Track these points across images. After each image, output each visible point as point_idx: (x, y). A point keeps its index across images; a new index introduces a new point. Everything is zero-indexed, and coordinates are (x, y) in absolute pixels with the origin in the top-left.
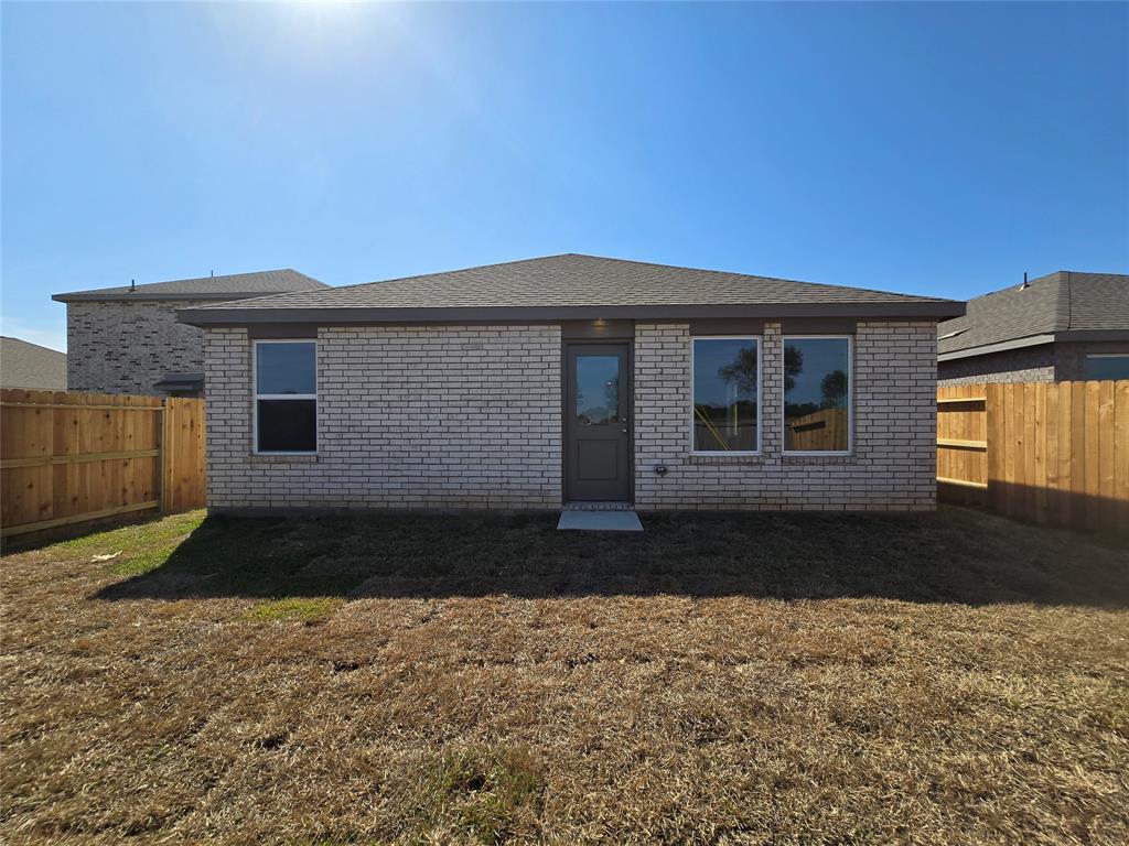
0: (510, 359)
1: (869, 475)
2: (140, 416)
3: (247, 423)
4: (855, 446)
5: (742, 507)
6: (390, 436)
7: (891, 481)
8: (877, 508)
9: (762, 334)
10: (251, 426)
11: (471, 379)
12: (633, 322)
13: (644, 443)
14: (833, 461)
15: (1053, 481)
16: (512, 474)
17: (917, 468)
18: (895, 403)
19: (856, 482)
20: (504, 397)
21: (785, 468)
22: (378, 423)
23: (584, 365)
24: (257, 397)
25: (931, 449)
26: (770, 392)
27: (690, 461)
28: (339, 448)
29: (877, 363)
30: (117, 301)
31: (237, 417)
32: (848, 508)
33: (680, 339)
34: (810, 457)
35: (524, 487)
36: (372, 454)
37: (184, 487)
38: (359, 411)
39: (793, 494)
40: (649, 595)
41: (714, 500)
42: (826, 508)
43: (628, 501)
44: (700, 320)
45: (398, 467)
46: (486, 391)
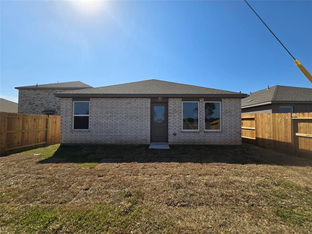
0: (138, 107)
1: (225, 136)
2: (43, 120)
3: (71, 122)
4: (222, 129)
5: (195, 144)
6: (108, 125)
7: (230, 137)
8: (227, 144)
9: (199, 101)
10: (72, 123)
11: (128, 111)
12: (168, 98)
13: (171, 127)
14: (217, 132)
15: (269, 137)
16: (137, 135)
17: (237, 134)
18: (232, 118)
19: (222, 137)
20: (136, 116)
21: (205, 134)
22: (104, 122)
23: (156, 108)
24: (74, 115)
25: (240, 129)
26: (201, 115)
27: (182, 132)
28: (94, 128)
29: (227, 108)
30: (32, 89)
31: (69, 120)
32: (220, 144)
33: (179, 102)
34: (211, 131)
35: (141, 138)
36: (103, 130)
37: (53, 138)
38: (100, 119)
39: (207, 140)
40: (169, 162)
41: (187, 142)
42: (215, 144)
43: (167, 142)
44: (185, 98)
45: (110, 133)
46: (132, 114)
